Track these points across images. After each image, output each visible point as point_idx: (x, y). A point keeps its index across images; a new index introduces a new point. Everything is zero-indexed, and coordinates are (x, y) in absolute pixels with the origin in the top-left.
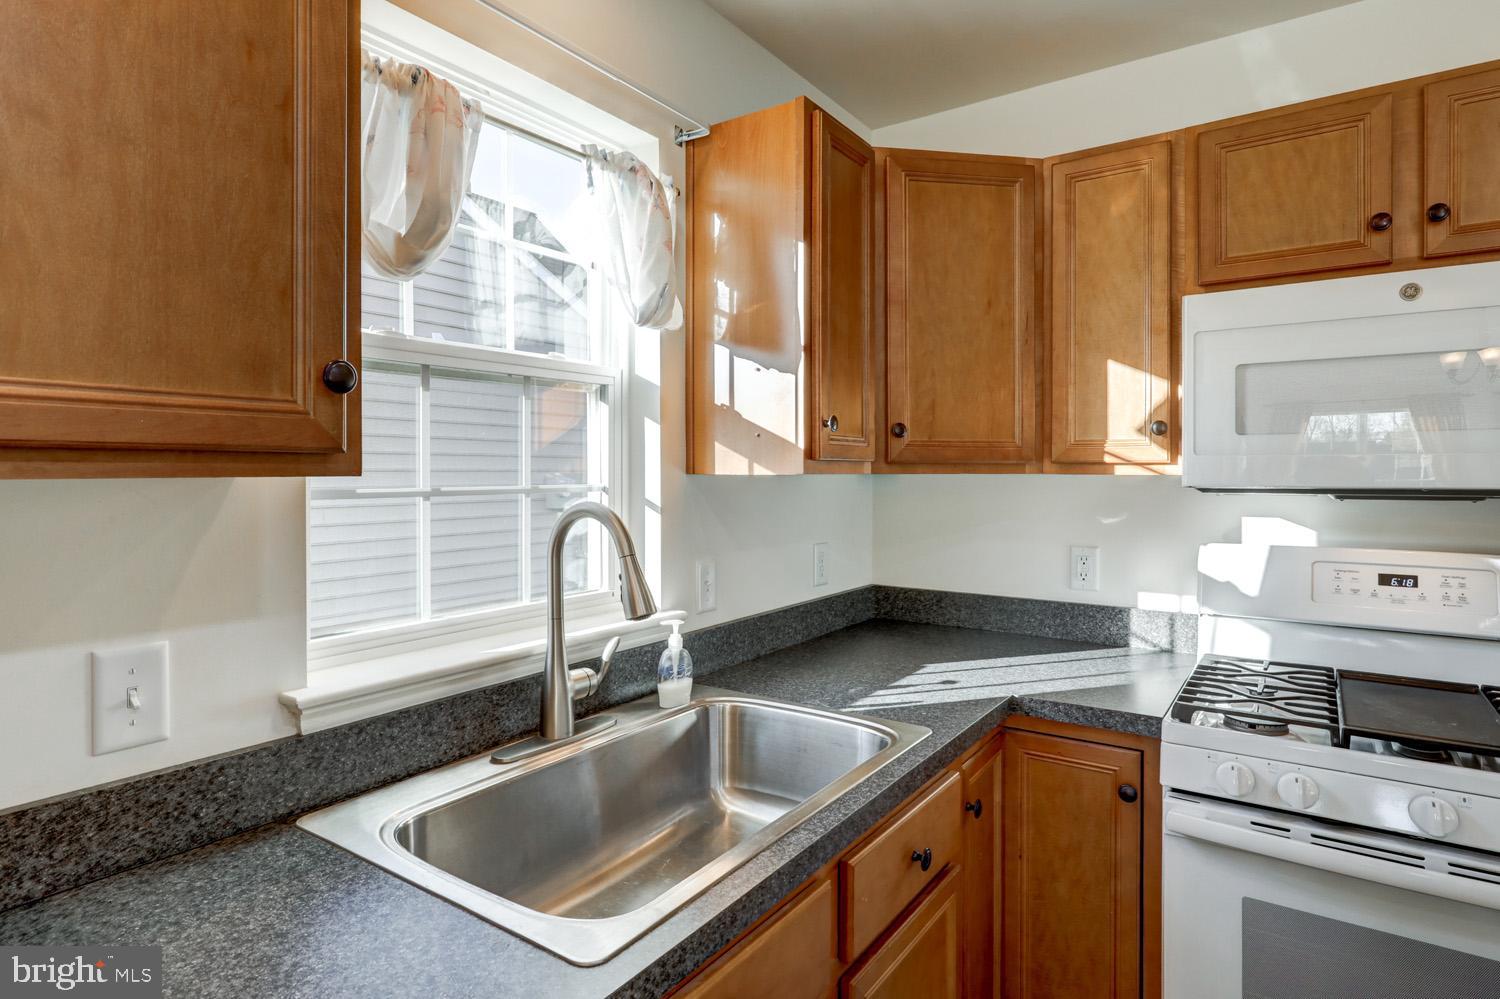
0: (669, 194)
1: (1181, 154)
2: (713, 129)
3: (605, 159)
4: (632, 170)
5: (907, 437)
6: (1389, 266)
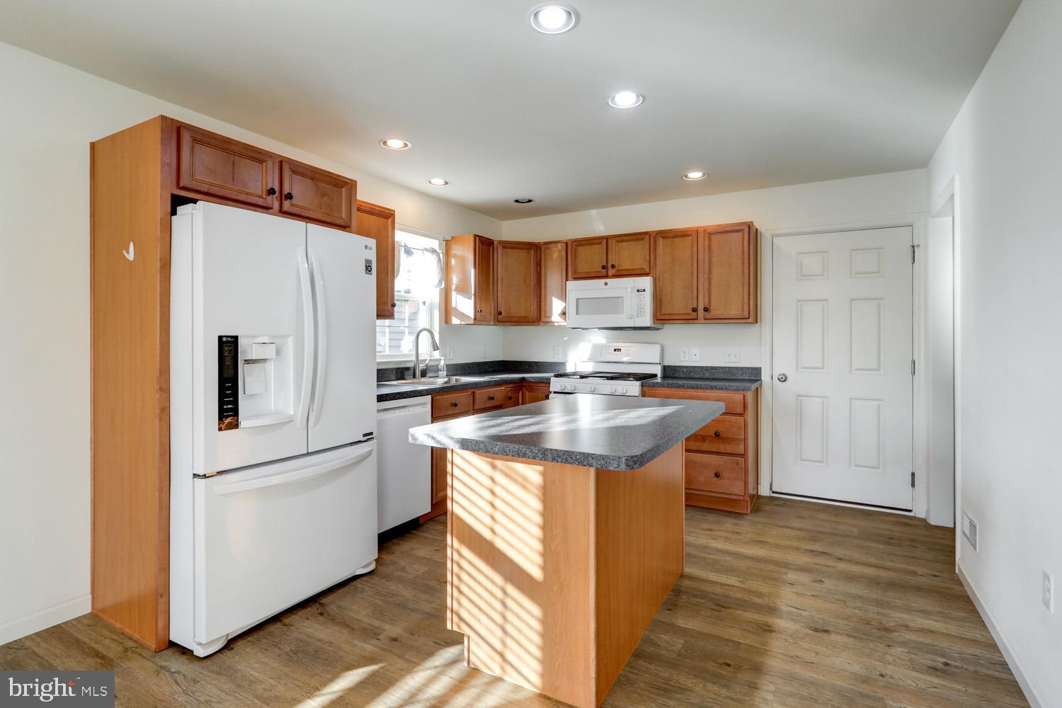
0: (441, 255)
1: (569, 246)
2: (452, 238)
3: (426, 250)
4: (433, 251)
5: (503, 315)
6: (606, 277)
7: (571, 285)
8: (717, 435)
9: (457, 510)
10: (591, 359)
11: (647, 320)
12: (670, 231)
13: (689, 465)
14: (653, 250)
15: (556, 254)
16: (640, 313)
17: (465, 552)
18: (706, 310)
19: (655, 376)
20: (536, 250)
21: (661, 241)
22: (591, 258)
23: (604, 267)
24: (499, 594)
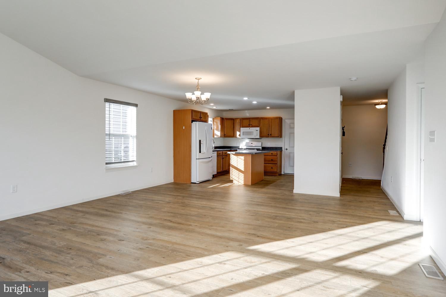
1: (241, 119)
5: (226, 135)
6: (249, 127)
7: (241, 128)
8: (272, 160)
9: (232, 164)
10: (245, 146)
11: (258, 137)
12: (264, 118)
13: (265, 167)
14: (260, 122)
15: (238, 121)
16: (257, 135)
17: (233, 169)
18: (271, 135)
19: (260, 149)
20: (233, 120)
21: (261, 120)
22: (246, 122)
23: (249, 125)
24: (238, 173)
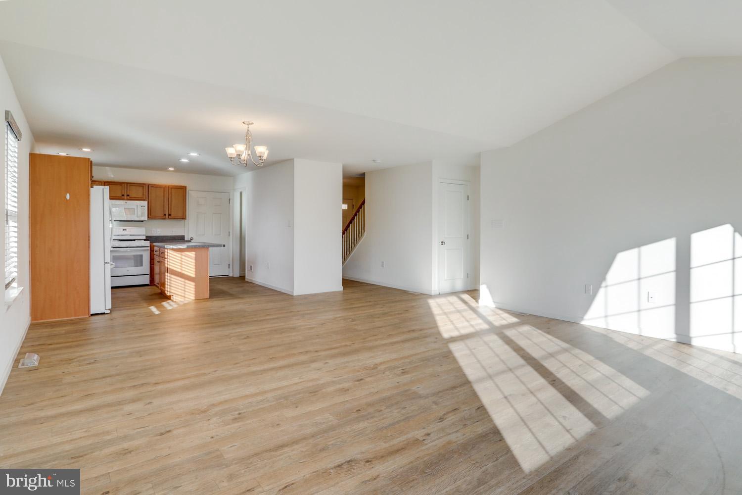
6: (125, 199)
9: (169, 267)
11: (145, 218)
12: (155, 185)
14: (147, 191)
16: (142, 215)
18: (170, 215)
22: (115, 190)
23: (123, 195)
